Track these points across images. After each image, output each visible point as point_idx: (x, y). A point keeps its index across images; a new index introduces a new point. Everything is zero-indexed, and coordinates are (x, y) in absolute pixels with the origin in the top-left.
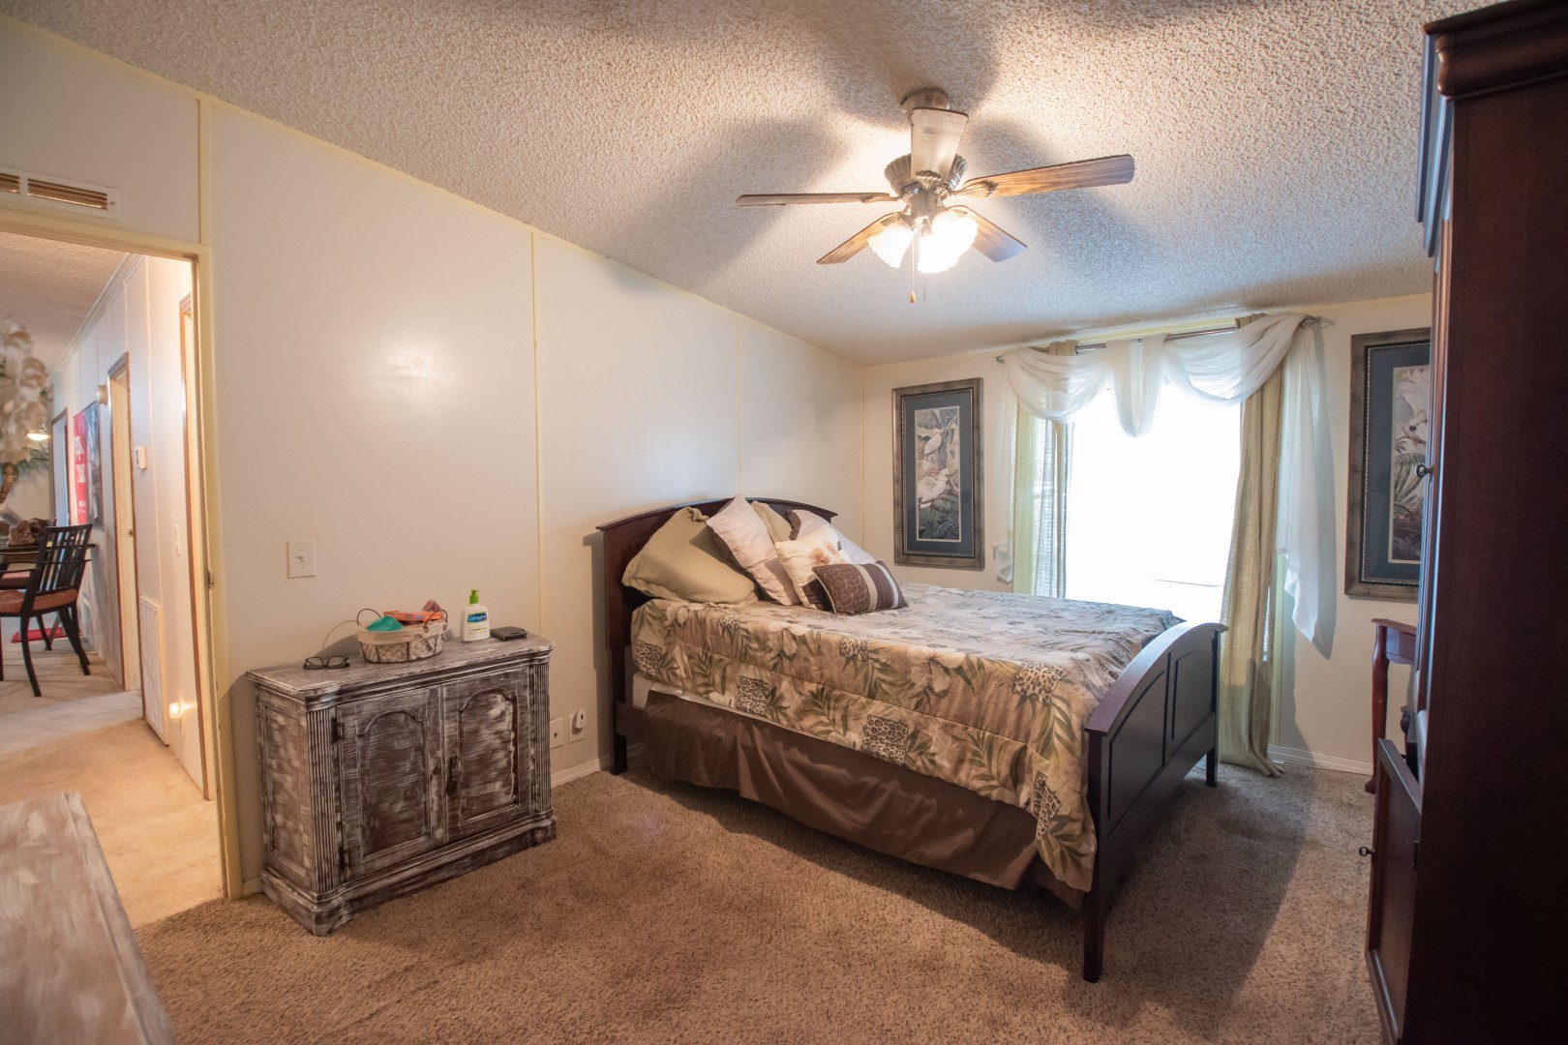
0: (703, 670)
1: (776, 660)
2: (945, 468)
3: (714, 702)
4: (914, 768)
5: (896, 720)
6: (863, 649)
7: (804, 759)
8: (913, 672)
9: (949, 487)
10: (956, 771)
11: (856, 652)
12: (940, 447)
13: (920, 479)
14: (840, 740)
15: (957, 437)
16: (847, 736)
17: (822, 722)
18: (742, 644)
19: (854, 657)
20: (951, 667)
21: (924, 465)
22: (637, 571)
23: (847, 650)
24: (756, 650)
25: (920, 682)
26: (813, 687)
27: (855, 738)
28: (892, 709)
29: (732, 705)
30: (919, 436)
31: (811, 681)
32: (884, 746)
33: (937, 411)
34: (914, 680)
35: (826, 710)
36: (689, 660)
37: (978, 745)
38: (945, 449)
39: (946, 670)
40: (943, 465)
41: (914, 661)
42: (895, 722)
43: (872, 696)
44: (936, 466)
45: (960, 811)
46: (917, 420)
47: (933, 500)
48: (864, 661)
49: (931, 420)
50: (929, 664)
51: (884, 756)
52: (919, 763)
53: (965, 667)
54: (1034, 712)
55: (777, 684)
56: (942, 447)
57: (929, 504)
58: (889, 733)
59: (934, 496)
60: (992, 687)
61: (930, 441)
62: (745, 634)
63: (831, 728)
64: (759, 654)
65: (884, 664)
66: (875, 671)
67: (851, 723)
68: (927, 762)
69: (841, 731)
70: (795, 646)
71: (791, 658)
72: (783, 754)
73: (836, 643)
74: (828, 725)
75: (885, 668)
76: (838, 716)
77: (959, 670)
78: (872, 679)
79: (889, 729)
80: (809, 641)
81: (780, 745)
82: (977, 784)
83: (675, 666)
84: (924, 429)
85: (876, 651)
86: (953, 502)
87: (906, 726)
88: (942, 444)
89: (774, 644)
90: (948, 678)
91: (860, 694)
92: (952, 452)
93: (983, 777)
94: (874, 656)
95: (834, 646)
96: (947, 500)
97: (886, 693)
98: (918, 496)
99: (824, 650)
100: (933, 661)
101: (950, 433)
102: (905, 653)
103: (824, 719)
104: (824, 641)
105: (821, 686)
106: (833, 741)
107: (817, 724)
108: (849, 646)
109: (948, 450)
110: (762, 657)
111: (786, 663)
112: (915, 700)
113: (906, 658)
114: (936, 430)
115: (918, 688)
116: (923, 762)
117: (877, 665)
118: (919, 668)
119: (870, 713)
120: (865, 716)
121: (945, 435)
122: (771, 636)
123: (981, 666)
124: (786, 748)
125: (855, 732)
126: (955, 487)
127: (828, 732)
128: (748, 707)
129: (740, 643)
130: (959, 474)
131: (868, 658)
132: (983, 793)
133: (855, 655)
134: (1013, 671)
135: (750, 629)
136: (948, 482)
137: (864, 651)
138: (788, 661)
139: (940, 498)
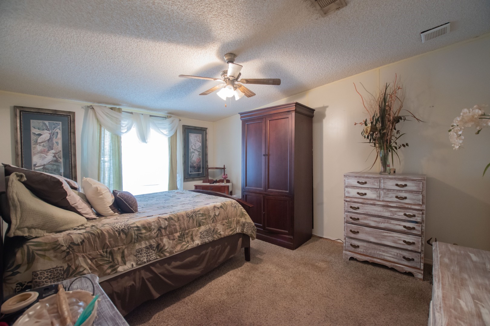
0: (106, 261)
1: (158, 232)
2: (52, 149)
3: (121, 272)
4: (216, 240)
5: (208, 229)
6: (194, 212)
7: (178, 263)
8: (210, 212)
9: (55, 159)
10: (225, 233)
11: (192, 214)
12: (48, 140)
13: (34, 155)
14: (193, 246)
15: (60, 136)
16: (194, 243)
17: (184, 245)
18: (135, 234)
19: (192, 216)
20: (219, 207)
21: (37, 148)
22: (20, 223)
23: (189, 215)
24: (145, 233)
25: (212, 214)
26: (178, 234)
27: (198, 242)
28: (206, 227)
29: (134, 266)
30: (34, 133)
31: (177, 232)
32: (206, 239)
33: (47, 123)
34: (211, 215)
35: (184, 240)
36: (92, 261)
37: (228, 224)
38: (52, 141)
39: (218, 208)
40: (51, 148)
41: (210, 209)
42: (208, 230)
43: (200, 225)
44: (46, 149)
45: (226, 243)
46: (32, 125)
47: (44, 165)
48: (195, 216)
49: (42, 126)
50: (214, 208)
51: (207, 242)
52: (216, 237)
53: (222, 205)
54: (237, 210)
55: (160, 242)
56: (50, 140)
57: (42, 167)
58: (207, 234)
59: (45, 163)
60: (228, 208)
61: (42, 136)
62: (136, 229)
63: (188, 244)
64: (147, 234)
65: (202, 214)
66: (200, 217)
67: (195, 238)
68: (218, 235)
69: (192, 243)
70: (166, 222)
71: (165, 228)
72: (169, 267)
73: (185, 214)
74: (186, 244)
75: (203, 215)
76: (189, 239)
77: (221, 207)
78: (199, 220)
79: (207, 233)
80: (173, 217)
81: (166, 265)
82: (231, 233)
83: (81, 270)
84: (37, 130)
85: (199, 211)
86: (57, 166)
87: (211, 229)
88: (50, 138)
89: (155, 226)
90: (219, 210)
91: (196, 227)
92: (57, 143)
93: (231, 231)
94: (199, 213)
95: (184, 215)
96: (54, 165)
97: (204, 222)
98: (33, 163)
99: (181, 218)
100: (215, 207)
101: (55, 134)
102: (207, 208)
103: (184, 243)
104: (179, 216)
105: (181, 232)
106: (190, 248)
107: (182, 247)
108: (190, 213)
109: (54, 141)
110: (149, 235)
111: (163, 231)
112: (212, 220)
113: (208, 209)
114: (46, 131)
115: (212, 216)
116: (218, 236)
117: (200, 215)
118: (212, 211)
119: (200, 231)
120: (199, 233)
121: (52, 135)
122: (153, 224)
123: (225, 204)
124: (169, 264)
125: (197, 240)
126: (59, 159)
127: (188, 246)
128: (146, 260)
129: (133, 234)
130: (62, 153)
131: (197, 214)
132: (233, 234)
133: (192, 215)
134: (231, 202)
135: (139, 225)
136: (54, 156)
137: (195, 213)
138: (164, 230)
139: (49, 163)
